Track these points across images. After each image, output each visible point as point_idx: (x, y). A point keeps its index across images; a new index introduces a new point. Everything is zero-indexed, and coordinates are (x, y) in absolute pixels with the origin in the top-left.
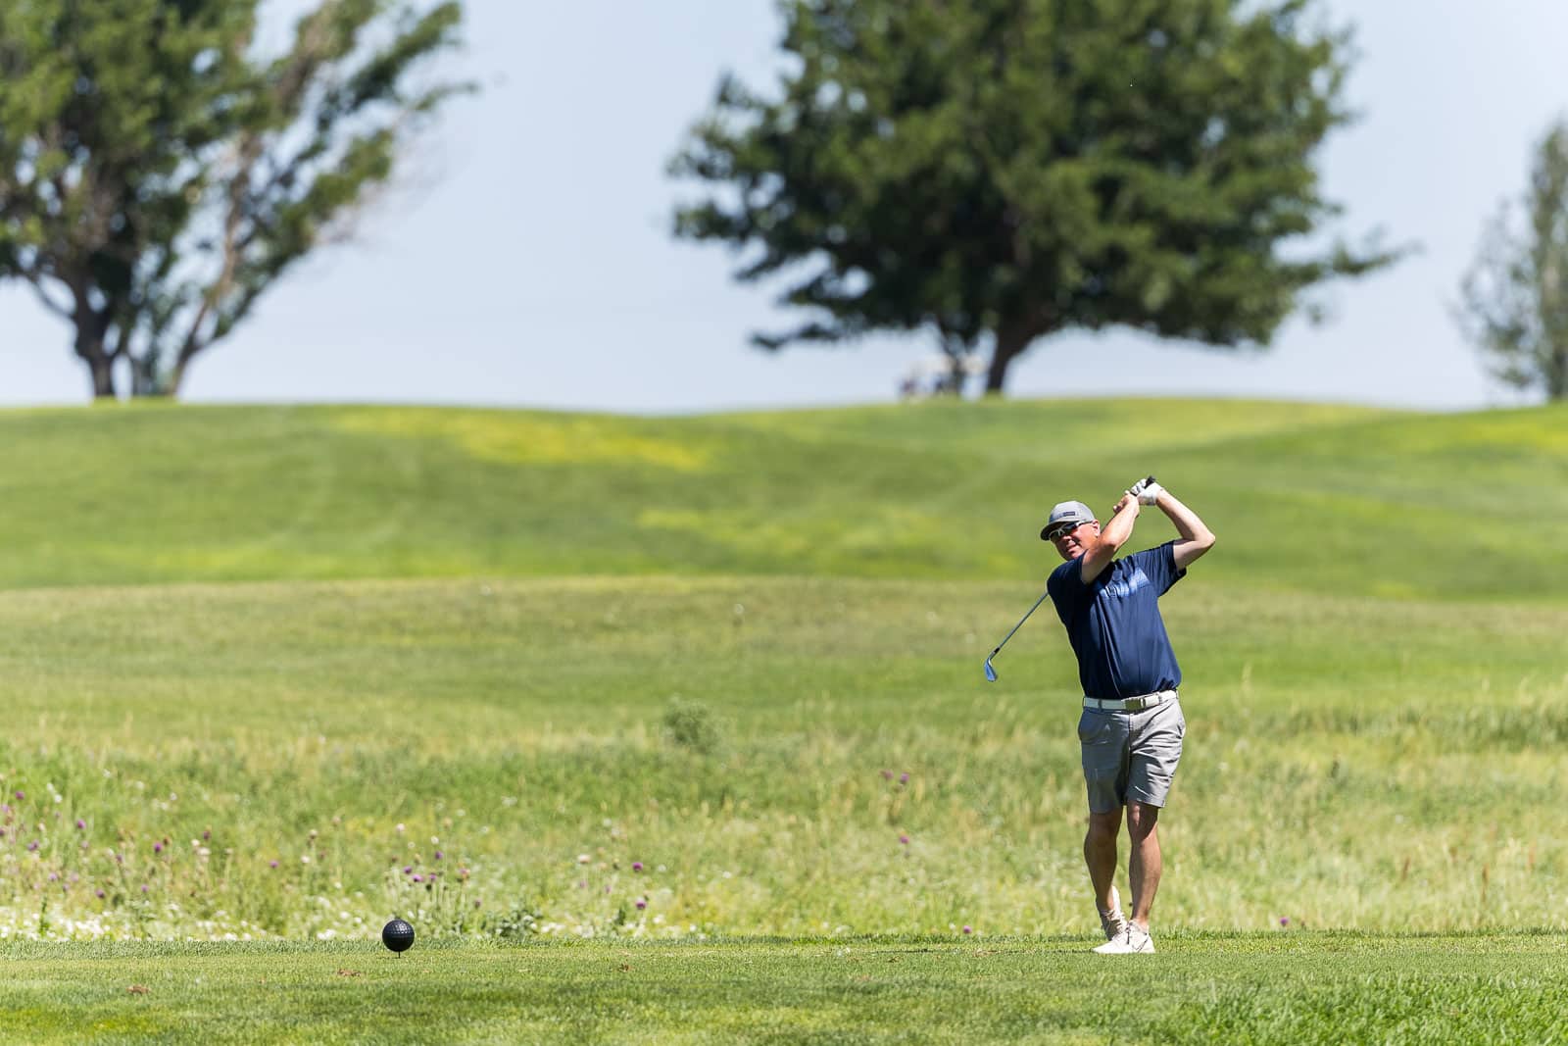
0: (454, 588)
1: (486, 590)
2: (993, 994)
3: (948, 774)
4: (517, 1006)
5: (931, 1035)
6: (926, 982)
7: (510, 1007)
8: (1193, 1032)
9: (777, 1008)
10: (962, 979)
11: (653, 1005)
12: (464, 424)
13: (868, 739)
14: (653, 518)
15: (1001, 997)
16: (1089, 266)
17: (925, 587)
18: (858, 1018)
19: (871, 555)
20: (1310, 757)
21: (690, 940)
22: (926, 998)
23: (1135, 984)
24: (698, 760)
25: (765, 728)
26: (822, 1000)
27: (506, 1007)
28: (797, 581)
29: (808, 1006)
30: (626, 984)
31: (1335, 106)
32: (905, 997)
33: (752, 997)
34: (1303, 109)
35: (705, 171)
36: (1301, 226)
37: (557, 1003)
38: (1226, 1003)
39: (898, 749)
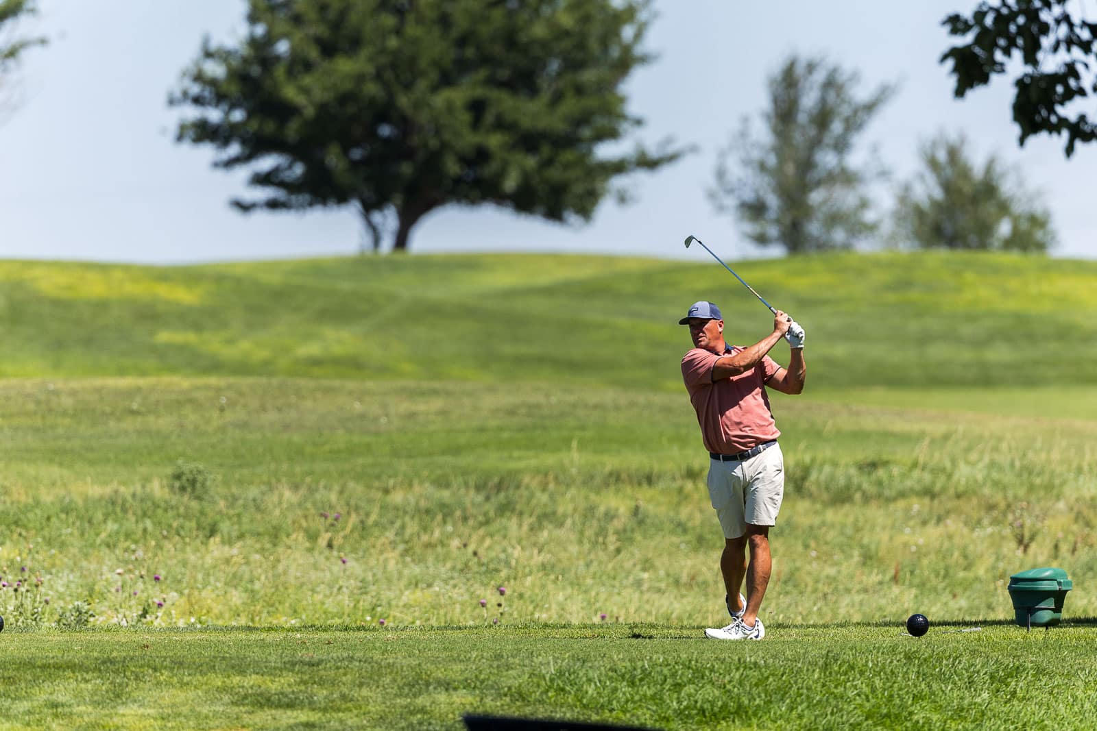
0: (29, 385)
1: (51, 387)
2: (399, 667)
3: (368, 515)
4: (74, 672)
5: (356, 695)
6: (352, 658)
7: (68, 673)
8: (538, 694)
9: (250, 675)
10: (377, 656)
11: (166, 673)
12: (37, 272)
13: (312, 490)
14: (164, 336)
15: (405, 669)
16: (464, 160)
17: (350, 385)
18: (305, 683)
19: (315, 362)
20: (618, 503)
21: (190, 628)
22: (352, 669)
23: (497, 660)
24: (194, 504)
25: (240, 482)
26: (281, 670)
27: (66, 673)
28: (264, 380)
29: (271, 674)
30: (147, 658)
31: (639, 50)
32: (338, 668)
33: (233, 668)
34: (615, 52)
35: (198, 101)
36: (612, 134)
37: (100, 671)
38: (561, 674)
39: (333, 497)
